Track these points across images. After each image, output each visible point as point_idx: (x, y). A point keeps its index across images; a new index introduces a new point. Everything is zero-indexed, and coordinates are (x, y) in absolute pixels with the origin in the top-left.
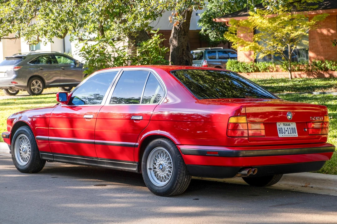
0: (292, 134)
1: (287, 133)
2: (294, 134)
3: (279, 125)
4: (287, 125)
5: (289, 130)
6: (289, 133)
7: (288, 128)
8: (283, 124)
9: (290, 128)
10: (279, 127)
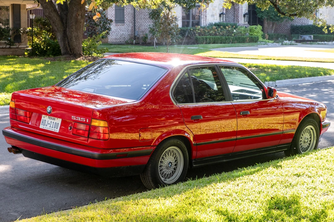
0: (53, 128)
1: (48, 126)
2: (55, 129)
3: (44, 117)
4: (52, 119)
5: (52, 123)
6: (50, 127)
7: (51, 122)
8: (49, 117)
9: (53, 122)
10: (44, 119)
